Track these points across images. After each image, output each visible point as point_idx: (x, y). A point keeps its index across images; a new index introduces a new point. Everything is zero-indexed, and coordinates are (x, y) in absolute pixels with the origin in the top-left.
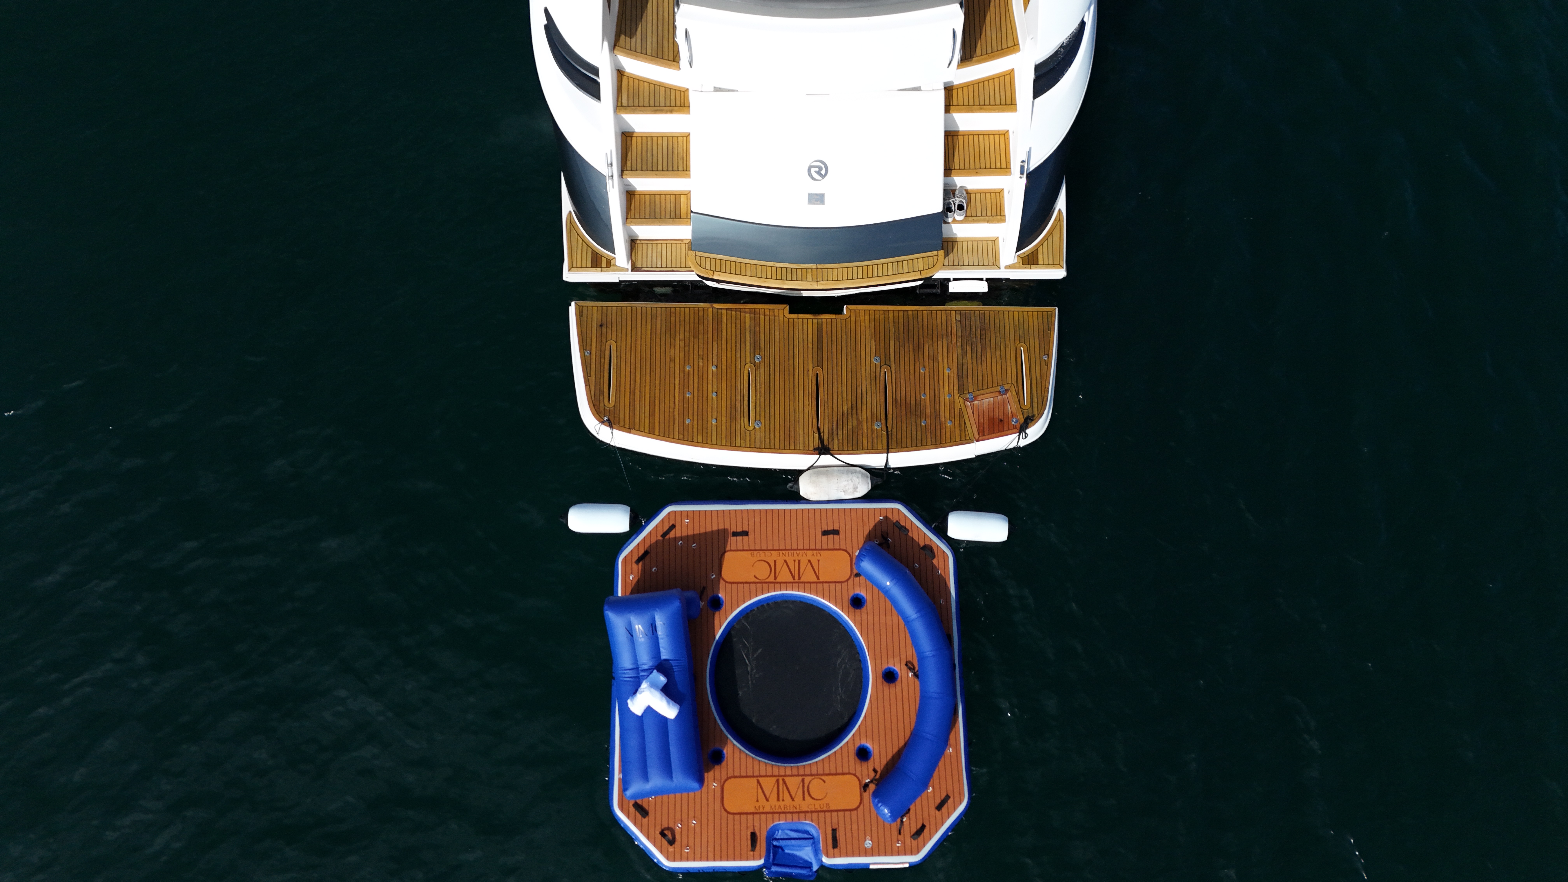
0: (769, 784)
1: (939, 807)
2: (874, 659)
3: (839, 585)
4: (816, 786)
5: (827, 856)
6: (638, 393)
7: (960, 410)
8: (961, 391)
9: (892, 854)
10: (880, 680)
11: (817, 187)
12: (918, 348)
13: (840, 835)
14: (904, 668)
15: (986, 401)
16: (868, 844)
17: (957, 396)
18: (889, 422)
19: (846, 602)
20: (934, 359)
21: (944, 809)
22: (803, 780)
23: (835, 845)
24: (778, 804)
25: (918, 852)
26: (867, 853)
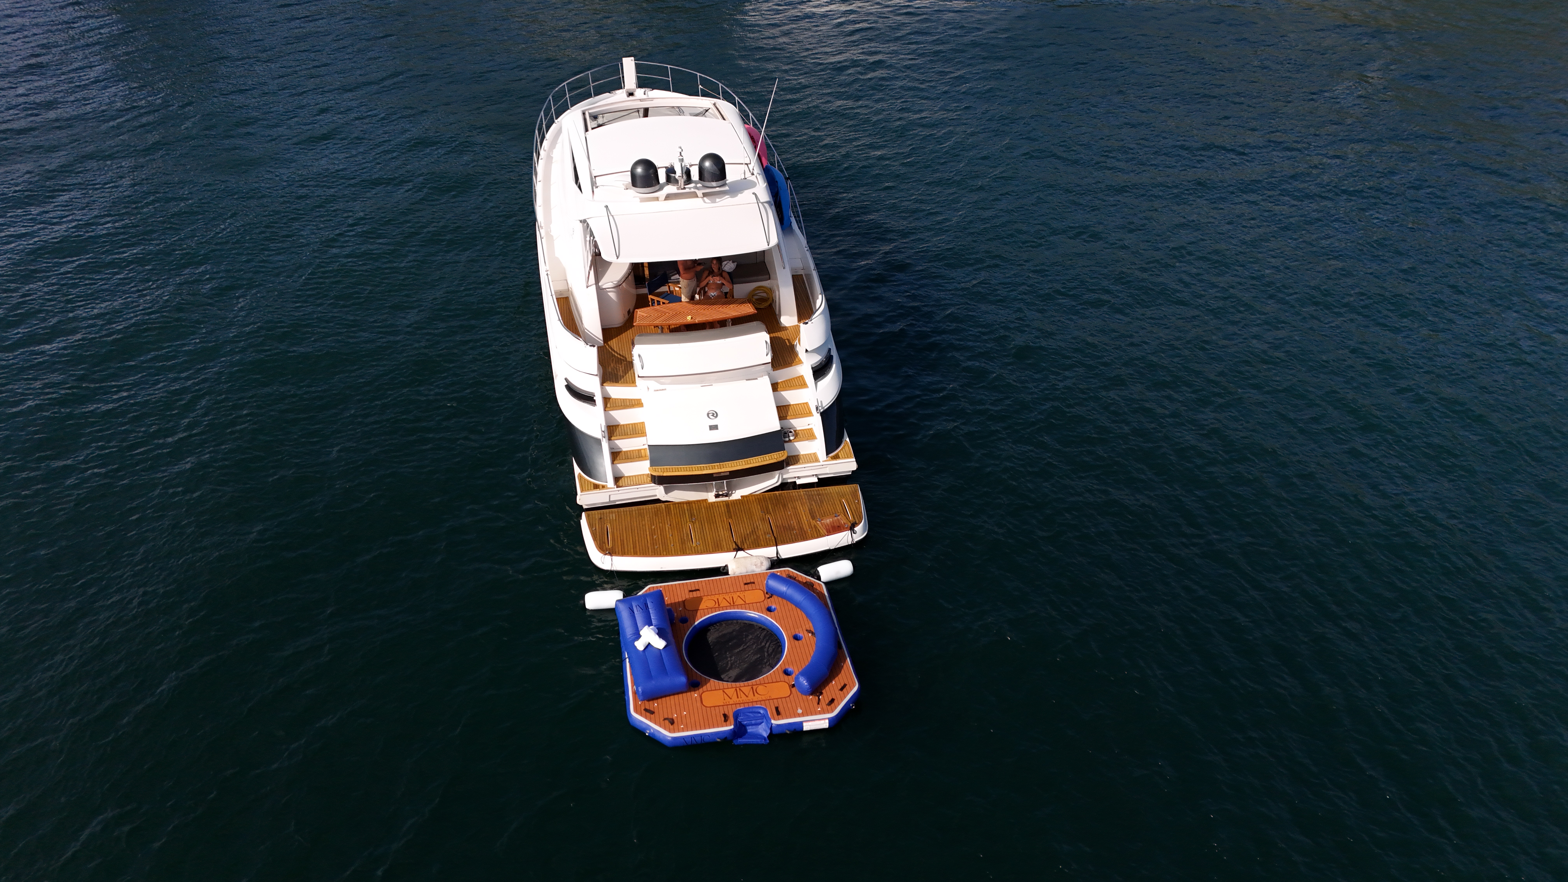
0: (731, 692)
1: (842, 689)
2: (786, 630)
3: (758, 604)
4: (761, 689)
5: (774, 720)
6: (625, 541)
7: (815, 525)
8: (813, 518)
9: (816, 714)
10: (792, 639)
11: (713, 422)
12: (784, 506)
13: (781, 709)
14: (806, 632)
15: (828, 521)
16: (800, 711)
17: (811, 520)
18: (775, 533)
19: (764, 610)
20: (795, 508)
21: (845, 690)
22: (752, 688)
23: (778, 713)
24: (738, 700)
25: (832, 712)
26: (799, 715)
